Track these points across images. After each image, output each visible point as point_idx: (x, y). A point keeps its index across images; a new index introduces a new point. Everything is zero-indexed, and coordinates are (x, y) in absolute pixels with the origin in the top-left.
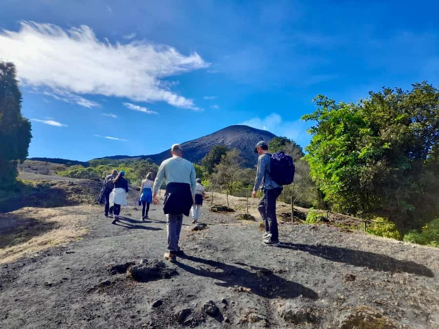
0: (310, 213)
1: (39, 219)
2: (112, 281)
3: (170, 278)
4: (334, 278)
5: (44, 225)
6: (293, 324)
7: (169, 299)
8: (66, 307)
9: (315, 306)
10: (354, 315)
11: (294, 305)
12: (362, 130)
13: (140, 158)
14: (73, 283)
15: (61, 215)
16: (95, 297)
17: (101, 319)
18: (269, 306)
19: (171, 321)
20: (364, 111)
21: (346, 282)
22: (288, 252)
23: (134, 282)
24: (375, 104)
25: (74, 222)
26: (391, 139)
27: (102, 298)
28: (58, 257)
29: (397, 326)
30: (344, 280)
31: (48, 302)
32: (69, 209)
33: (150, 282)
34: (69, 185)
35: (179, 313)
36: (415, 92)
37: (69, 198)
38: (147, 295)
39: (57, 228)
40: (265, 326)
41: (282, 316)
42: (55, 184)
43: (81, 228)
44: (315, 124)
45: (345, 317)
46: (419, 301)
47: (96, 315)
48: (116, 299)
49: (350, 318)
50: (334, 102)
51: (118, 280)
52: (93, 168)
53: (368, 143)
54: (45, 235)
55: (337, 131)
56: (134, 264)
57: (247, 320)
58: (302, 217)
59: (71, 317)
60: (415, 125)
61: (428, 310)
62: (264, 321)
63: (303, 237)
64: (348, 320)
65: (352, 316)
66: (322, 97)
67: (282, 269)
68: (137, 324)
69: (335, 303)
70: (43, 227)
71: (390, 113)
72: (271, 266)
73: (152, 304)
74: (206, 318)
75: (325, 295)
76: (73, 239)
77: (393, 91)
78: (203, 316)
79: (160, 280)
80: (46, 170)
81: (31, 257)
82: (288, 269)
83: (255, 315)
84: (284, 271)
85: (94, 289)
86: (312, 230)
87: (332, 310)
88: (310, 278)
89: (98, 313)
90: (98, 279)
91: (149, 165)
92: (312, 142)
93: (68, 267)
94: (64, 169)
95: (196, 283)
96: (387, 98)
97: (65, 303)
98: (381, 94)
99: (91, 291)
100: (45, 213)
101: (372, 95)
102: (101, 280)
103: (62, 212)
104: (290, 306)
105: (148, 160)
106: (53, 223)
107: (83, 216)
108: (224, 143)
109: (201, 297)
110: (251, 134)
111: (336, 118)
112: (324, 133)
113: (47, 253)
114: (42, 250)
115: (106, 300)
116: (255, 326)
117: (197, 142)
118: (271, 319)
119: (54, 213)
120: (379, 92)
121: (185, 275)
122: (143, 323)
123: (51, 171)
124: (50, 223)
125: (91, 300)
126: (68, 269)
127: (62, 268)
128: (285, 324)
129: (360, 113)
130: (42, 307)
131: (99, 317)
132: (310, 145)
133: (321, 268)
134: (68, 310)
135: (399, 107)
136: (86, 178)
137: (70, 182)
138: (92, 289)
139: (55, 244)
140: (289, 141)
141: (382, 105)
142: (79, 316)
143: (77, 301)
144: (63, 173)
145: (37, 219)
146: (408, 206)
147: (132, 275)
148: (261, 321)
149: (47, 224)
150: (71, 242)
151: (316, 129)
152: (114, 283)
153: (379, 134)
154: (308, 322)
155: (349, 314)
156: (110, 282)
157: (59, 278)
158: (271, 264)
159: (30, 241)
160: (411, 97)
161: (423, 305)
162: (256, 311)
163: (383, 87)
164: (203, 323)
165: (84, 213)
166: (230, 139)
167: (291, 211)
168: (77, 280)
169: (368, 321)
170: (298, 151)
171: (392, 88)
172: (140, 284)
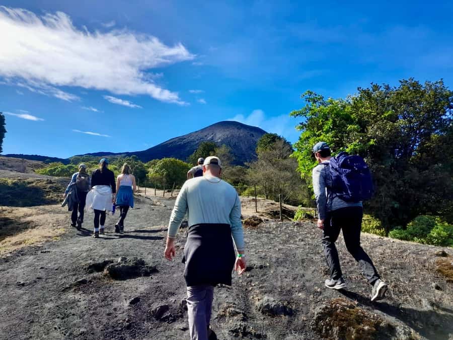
0: (299, 211)
1: (14, 218)
2: (88, 280)
3: (150, 276)
4: (313, 272)
5: (20, 224)
6: (270, 317)
7: (146, 296)
8: (39, 306)
9: (293, 299)
10: (329, 307)
11: (272, 299)
12: (350, 126)
13: (125, 155)
14: (47, 283)
15: (38, 214)
16: (71, 296)
17: (76, 317)
18: (247, 300)
19: (148, 317)
20: (353, 107)
21: (323, 276)
22: (270, 248)
23: (111, 280)
24: (363, 100)
25: (51, 221)
26: (377, 135)
27: (77, 296)
28: (32, 257)
29: (368, 316)
30: (323, 274)
31: (20, 301)
32: (47, 209)
33: (128, 280)
34: (47, 183)
35: (156, 309)
36: (403, 89)
37: (48, 197)
38: (125, 293)
39: (33, 228)
40: (242, 320)
41: (259, 310)
42: (32, 182)
43: (59, 227)
44: (303, 120)
45: (320, 308)
46: (392, 293)
47: (70, 313)
48: (92, 297)
49: (324, 310)
50: (322, 98)
51: (94, 278)
52: (74, 166)
53: (355, 140)
54: (20, 234)
55: (326, 127)
56: (113, 262)
57: (225, 315)
58: (291, 214)
59: (45, 316)
60: (401, 122)
61: (400, 300)
62: (241, 314)
63: (286, 233)
64: (323, 311)
65: (326, 308)
66: (311, 93)
67: (263, 264)
68: (112, 321)
69: (312, 296)
70: (18, 227)
71: (377, 110)
72: (252, 262)
73: (128, 301)
74: (184, 314)
75: (302, 288)
76: (49, 239)
77: (381, 87)
78: (181, 312)
79: (139, 278)
80: (22, 168)
81: (3, 257)
82: (268, 264)
83: (233, 309)
84: (265, 267)
85: (69, 287)
86: (296, 227)
87: (308, 303)
88: (290, 272)
89: (73, 311)
90: (74, 278)
91: (134, 162)
92: (300, 139)
93: (43, 266)
94: (42, 167)
95: (176, 280)
96: (375, 95)
97: (38, 302)
98: (369, 90)
99: (65, 290)
100: (20, 212)
101: (360, 91)
102: (78, 278)
103: (39, 212)
104: (268, 300)
105: (133, 157)
106: (28, 223)
107: (61, 215)
108: (214, 140)
109: (180, 294)
110: (242, 131)
111: (324, 114)
112: (312, 130)
113: (21, 253)
114: (15, 250)
115: (81, 299)
116: (233, 320)
117: (185, 139)
118: (249, 313)
119: (31, 212)
120: (368, 89)
121: (165, 273)
122: (119, 320)
123: (27, 168)
124: (25, 223)
125: (66, 299)
126: (42, 268)
127: (37, 268)
128: (262, 318)
129: (348, 109)
130: (14, 306)
131: (74, 315)
132: (298, 141)
133: (300, 263)
134: (41, 309)
135: (386, 104)
136: (66, 176)
137: (48, 180)
138: (67, 288)
139: (30, 244)
140: (279, 138)
141: (370, 102)
142: (53, 314)
143: (51, 300)
144: (41, 170)
145: (12, 218)
146: (393, 202)
147: (110, 273)
148: (239, 315)
149: (22, 224)
150: (47, 241)
151: (305, 125)
152: (91, 281)
153: (366, 131)
154: (285, 315)
155: (324, 306)
156: (86, 281)
157: (32, 277)
158: (252, 260)
159: (4, 241)
160: (398, 93)
161: (396, 296)
162: (235, 305)
163: (372, 84)
164: (180, 318)
165: (63, 212)
166: (219, 136)
167: (279, 209)
168: (52, 280)
169: (341, 312)
170: (289, 148)
171: (379, 84)
172: (118, 282)
